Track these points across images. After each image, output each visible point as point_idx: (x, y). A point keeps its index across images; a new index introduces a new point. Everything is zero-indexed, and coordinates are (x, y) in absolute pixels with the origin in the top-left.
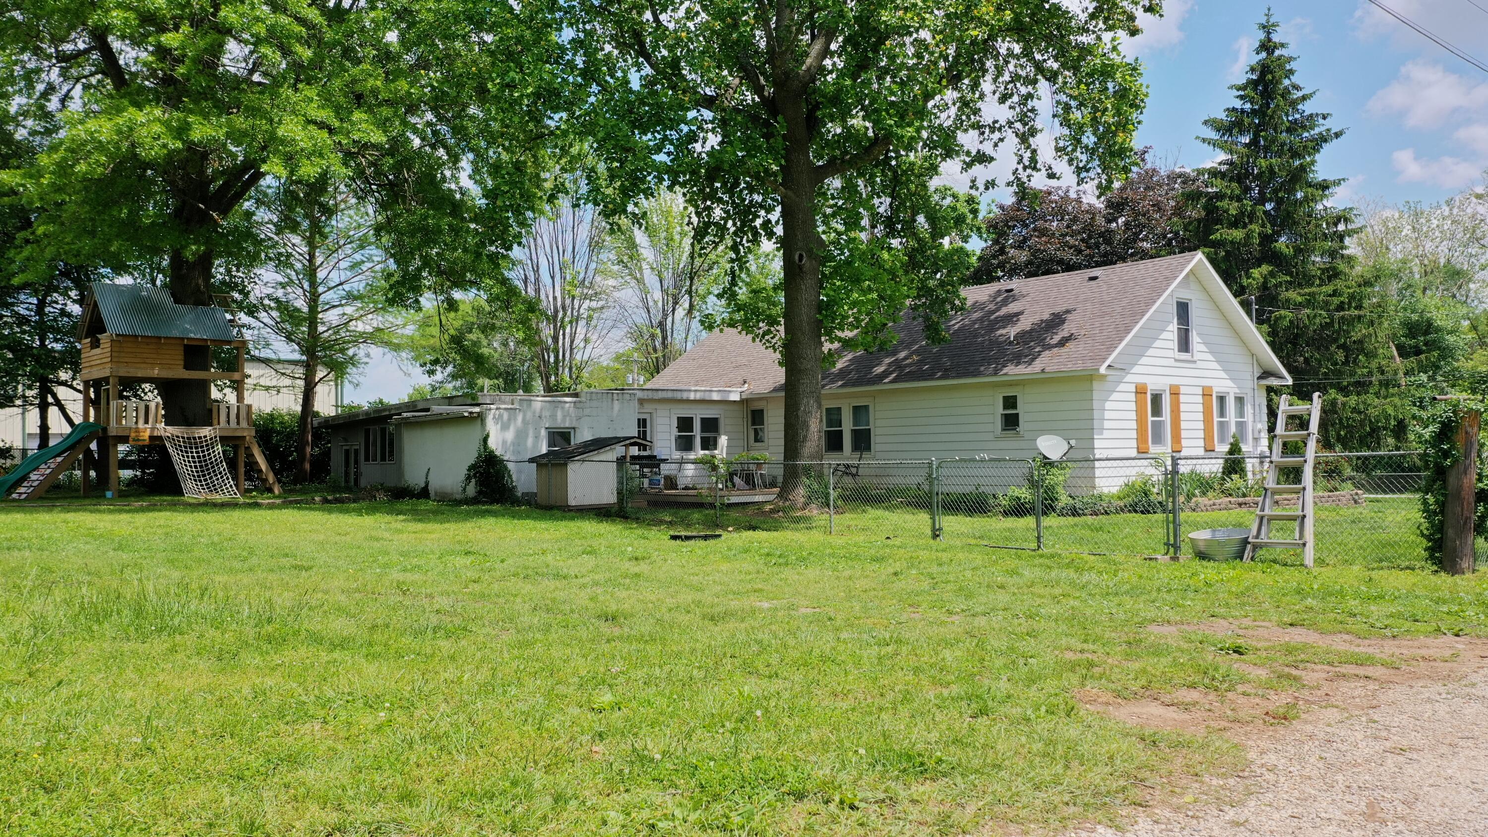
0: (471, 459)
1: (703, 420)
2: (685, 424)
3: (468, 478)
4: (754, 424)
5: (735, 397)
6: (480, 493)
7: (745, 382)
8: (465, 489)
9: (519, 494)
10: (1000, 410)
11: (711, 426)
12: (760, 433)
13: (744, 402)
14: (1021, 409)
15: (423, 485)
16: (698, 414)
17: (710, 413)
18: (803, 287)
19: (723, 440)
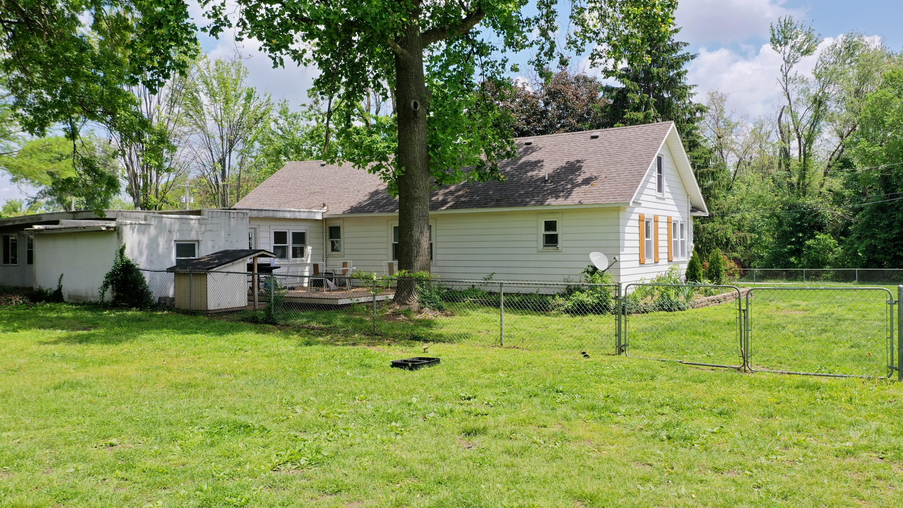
0: (109, 268)
1: (294, 234)
2: (280, 237)
3: (106, 286)
4: (331, 237)
5: (319, 217)
6: (117, 298)
7: (324, 205)
8: (103, 294)
9: (157, 300)
10: (542, 231)
11: (299, 238)
12: (336, 245)
13: (325, 220)
14: (560, 231)
15: (55, 288)
16: (290, 229)
17: (300, 228)
18: (416, 129)
19: (309, 250)
